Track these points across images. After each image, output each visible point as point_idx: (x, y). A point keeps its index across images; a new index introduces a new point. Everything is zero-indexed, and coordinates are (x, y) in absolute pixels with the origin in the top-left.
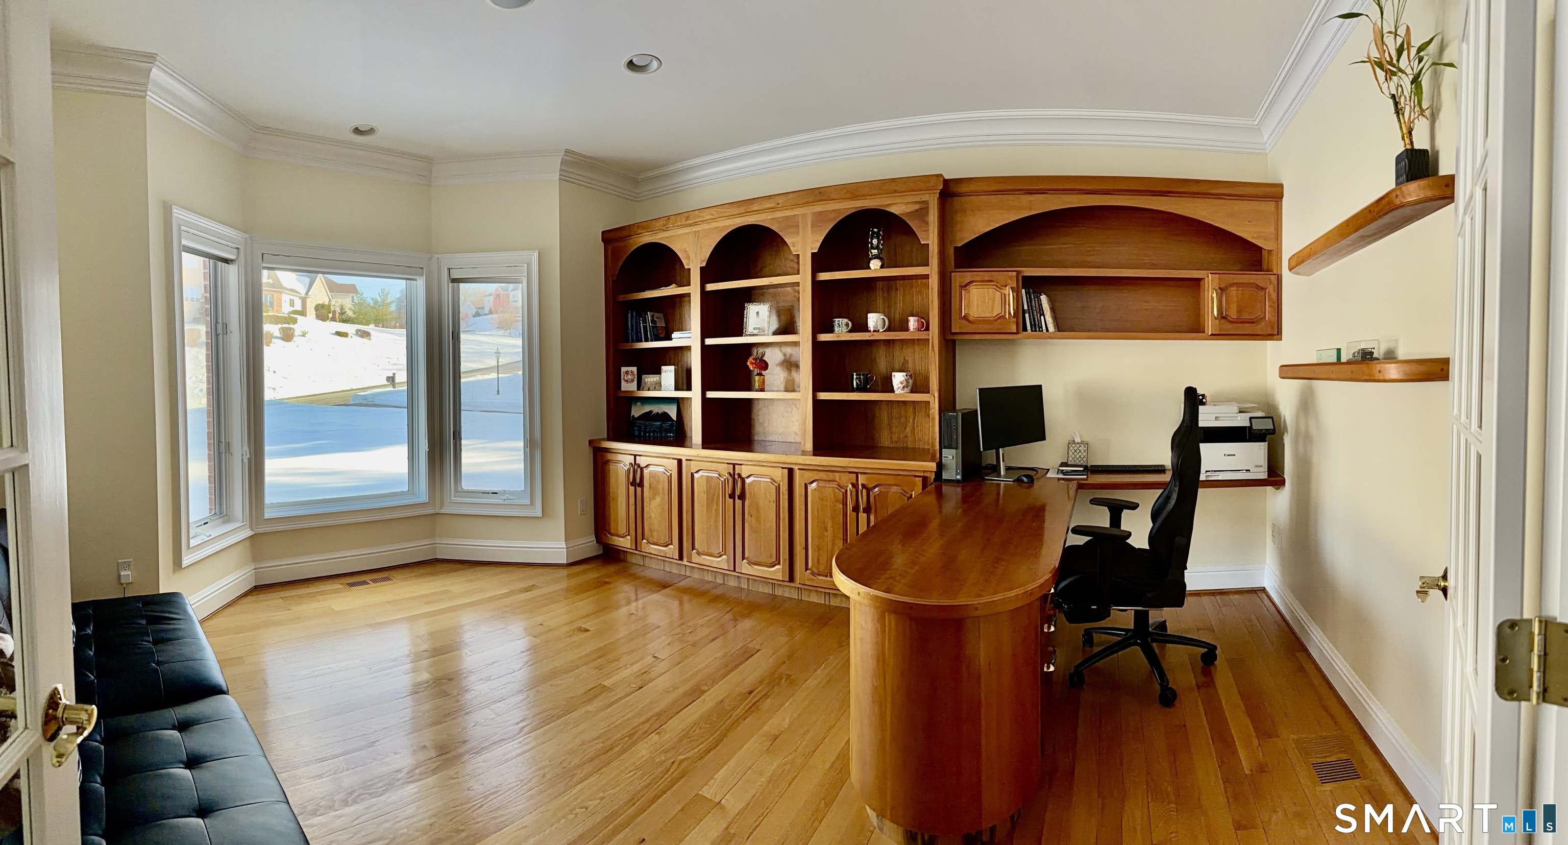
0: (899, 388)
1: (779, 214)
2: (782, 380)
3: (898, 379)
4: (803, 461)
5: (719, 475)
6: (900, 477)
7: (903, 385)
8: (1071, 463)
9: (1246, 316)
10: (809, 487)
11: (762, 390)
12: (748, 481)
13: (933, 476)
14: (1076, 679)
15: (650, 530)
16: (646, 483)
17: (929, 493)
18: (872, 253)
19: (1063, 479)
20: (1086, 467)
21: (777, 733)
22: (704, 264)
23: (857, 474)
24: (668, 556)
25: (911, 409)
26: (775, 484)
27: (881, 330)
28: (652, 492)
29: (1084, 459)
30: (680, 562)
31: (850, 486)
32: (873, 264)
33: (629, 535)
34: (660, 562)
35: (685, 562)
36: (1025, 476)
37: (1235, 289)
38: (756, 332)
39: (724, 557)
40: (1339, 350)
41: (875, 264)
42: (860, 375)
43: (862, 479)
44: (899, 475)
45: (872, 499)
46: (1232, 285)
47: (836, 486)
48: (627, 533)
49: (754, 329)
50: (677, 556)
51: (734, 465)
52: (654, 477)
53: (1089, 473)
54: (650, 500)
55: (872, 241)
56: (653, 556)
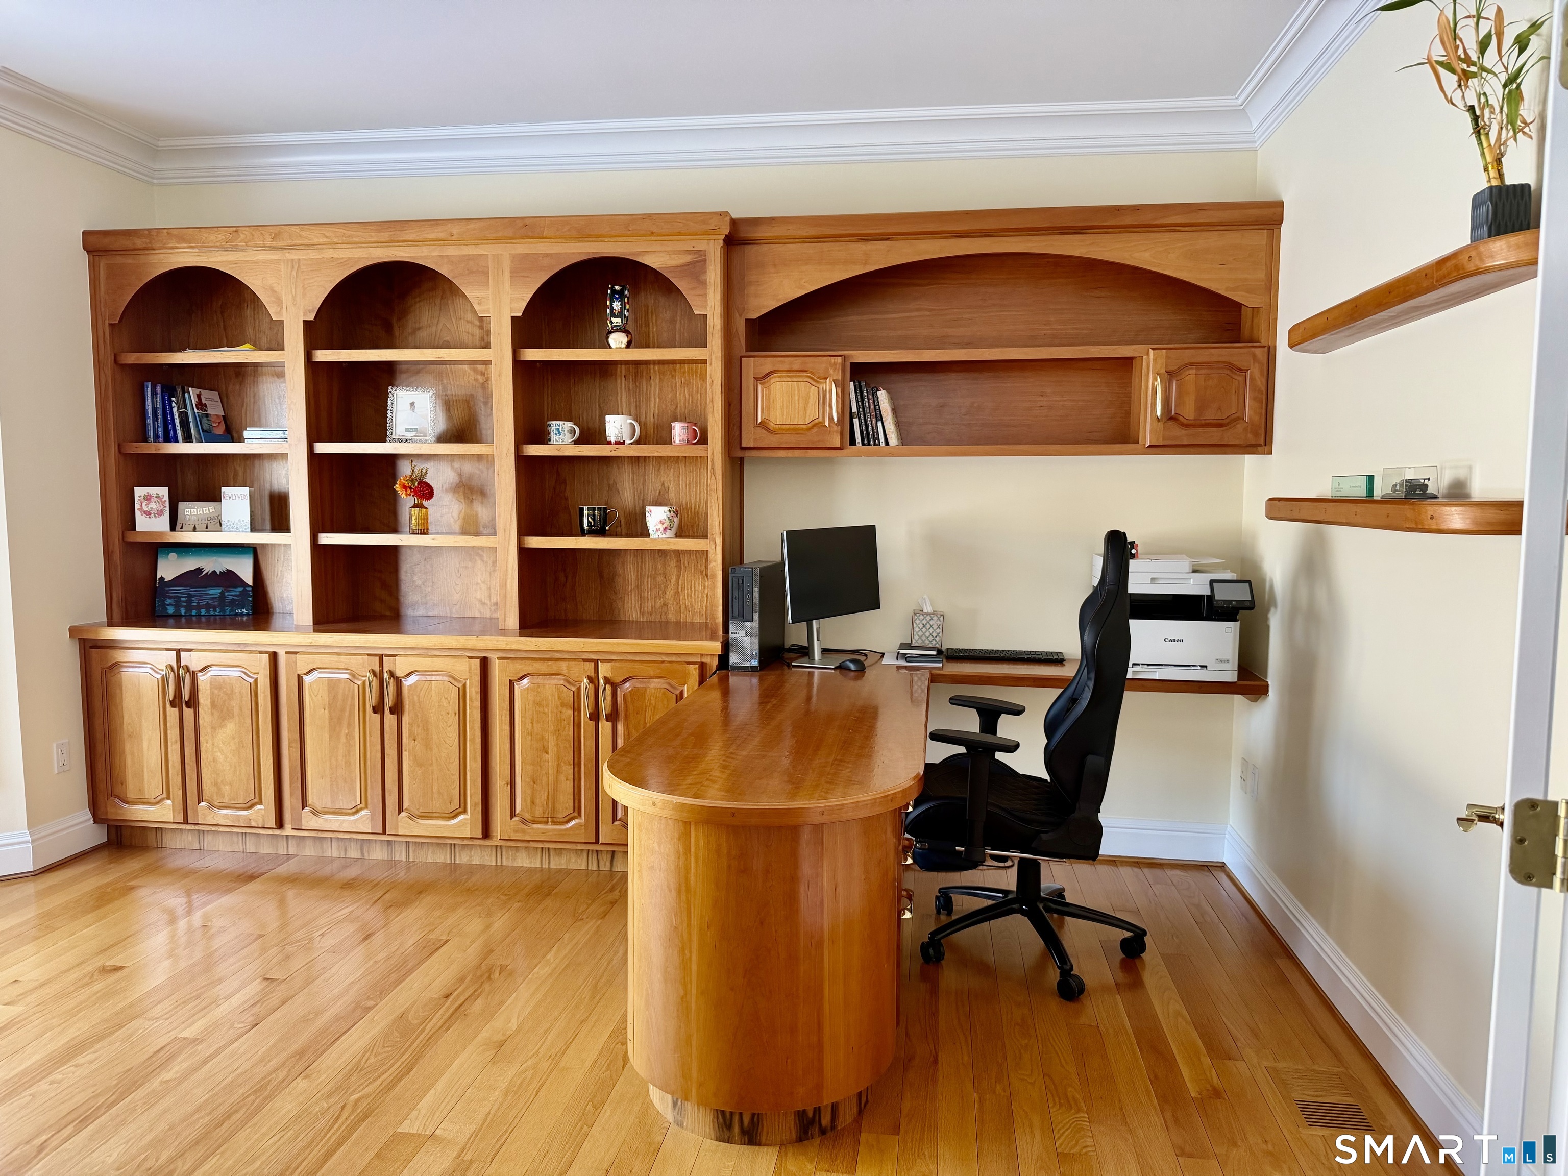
0: (657, 530)
1: (452, 251)
2: (455, 514)
3: (656, 517)
4: (507, 644)
5: (354, 676)
6: (663, 665)
7: (665, 525)
8: (916, 644)
9: (1210, 415)
10: (516, 687)
11: (424, 532)
12: (408, 683)
13: (715, 662)
14: (931, 952)
15: (216, 784)
16: (204, 699)
17: (712, 687)
18: (612, 322)
19: (906, 667)
20: (940, 652)
21: (500, 1037)
22: (311, 317)
23: (596, 662)
24: (254, 824)
25: (673, 564)
26: (456, 684)
27: (628, 442)
28: (216, 714)
29: (937, 639)
30: (277, 832)
31: (586, 681)
32: (614, 339)
33: (168, 798)
34: (235, 839)
35: (288, 830)
36: (852, 661)
37: (1194, 371)
38: (409, 435)
39: (364, 812)
40: (1371, 479)
41: (617, 340)
42: (594, 510)
43: (604, 670)
44: (663, 662)
45: (620, 699)
46: (1191, 364)
47: (562, 682)
48: (164, 795)
49: (407, 430)
50: (272, 823)
51: (381, 657)
52: (220, 688)
53: (945, 660)
54: (214, 728)
55: (611, 304)
56: (221, 829)
